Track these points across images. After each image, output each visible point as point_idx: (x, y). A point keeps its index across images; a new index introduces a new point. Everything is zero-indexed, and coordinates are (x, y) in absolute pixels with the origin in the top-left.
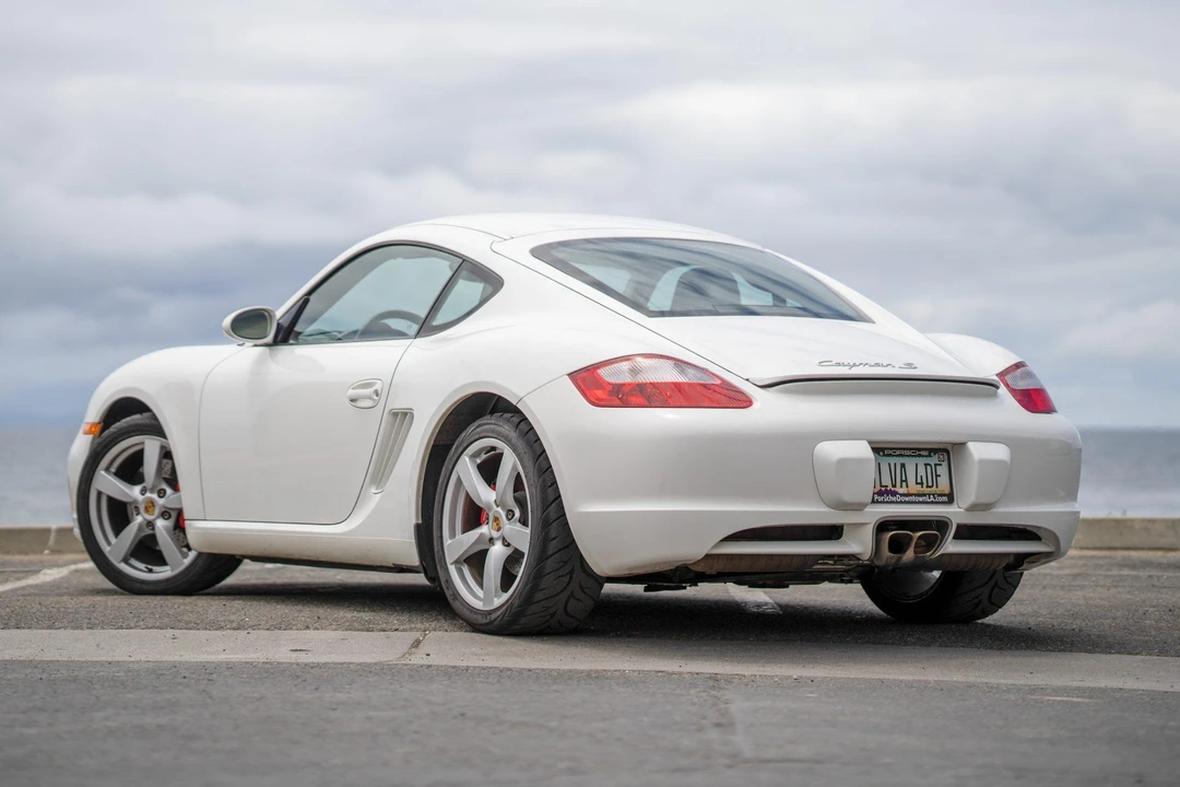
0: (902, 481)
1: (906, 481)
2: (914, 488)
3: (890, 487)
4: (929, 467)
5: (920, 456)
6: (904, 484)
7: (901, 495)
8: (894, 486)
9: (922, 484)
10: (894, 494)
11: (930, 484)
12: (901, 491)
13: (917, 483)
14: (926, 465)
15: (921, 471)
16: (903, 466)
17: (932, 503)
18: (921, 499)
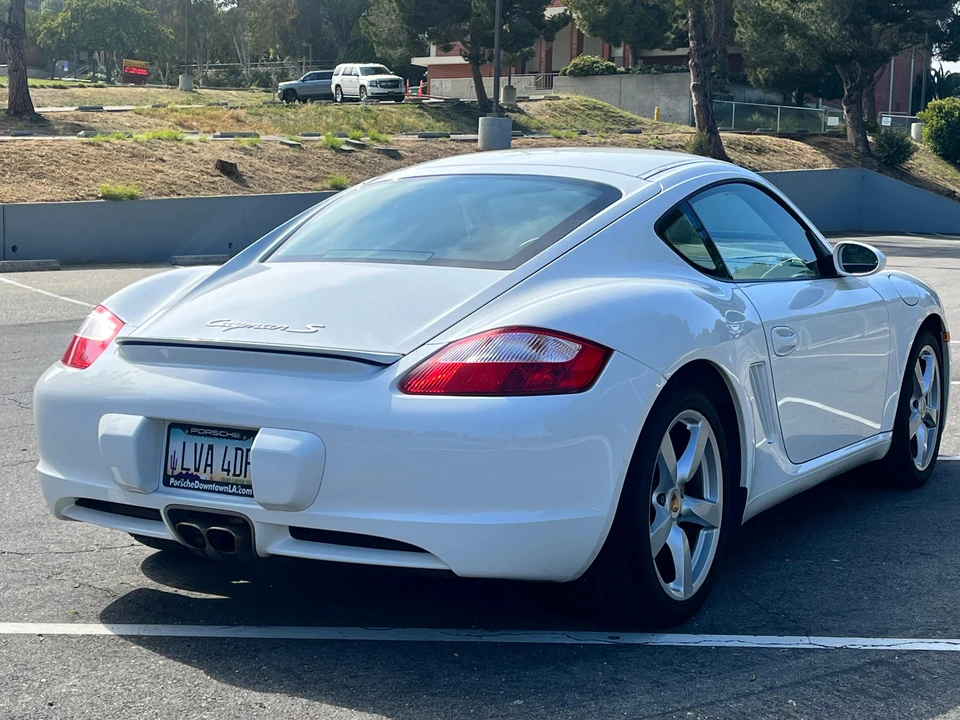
0: (207, 465)
1: (211, 466)
2: (218, 474)
3: (192, 471)
4: (239, 452)
5: (230, 437)
6: (209, 469)
7: (201, 481)
8: (197, 470)
9: (228, 471)
10: (194, 478)
11: (238, 472)
12: (203, 477)
13: (223, 470)
14: (237, 449)
15: (230, 457)
16: (211, 448)
17: (233, 494)
18: (221, 489)
